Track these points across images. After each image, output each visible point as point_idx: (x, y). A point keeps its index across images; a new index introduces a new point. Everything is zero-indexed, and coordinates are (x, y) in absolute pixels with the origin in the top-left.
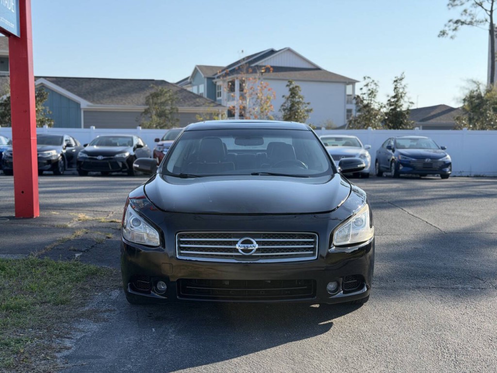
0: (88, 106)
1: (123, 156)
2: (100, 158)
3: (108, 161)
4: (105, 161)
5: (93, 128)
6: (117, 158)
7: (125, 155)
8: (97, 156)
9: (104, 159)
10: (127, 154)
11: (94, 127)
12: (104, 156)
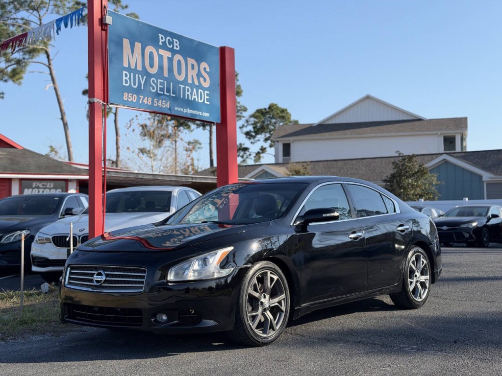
0: (490, 178)
1: (470, 226)
2: (445, 228)
3: (452, 231)
4: (449, 231)
5: (465, 199)
6: (462, 228)
7: (471, 225)
8: (442, 226)
9: (448, 230)
10: (474, 224)
11: (467, 199)
12: (448, 226)
